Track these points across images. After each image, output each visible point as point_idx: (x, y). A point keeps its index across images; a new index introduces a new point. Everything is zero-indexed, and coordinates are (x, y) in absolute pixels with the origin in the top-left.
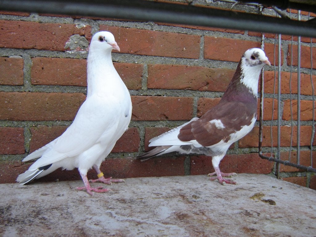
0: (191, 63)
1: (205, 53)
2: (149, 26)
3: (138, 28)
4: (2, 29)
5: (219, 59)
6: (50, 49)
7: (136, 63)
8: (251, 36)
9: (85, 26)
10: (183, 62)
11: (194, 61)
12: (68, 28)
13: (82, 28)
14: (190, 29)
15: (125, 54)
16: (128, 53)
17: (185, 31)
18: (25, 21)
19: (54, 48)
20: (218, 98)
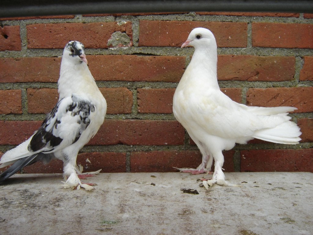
0: (238, 52)
1: (253, 41)
2: (190, 17)
3: (179, 20)
4: (50, 32)
5: (270, 46)
6: (93, 47)
7: (179, 55)
8: (308, 18)
9: (125, 23)
10: (229, 51)
11: (241, 49)
12: (109, 26)
13: (122, 25)
14: (235, 17)
15: (166, 47)
16: (169, 46)
17: (229, 19)
18: (70, 23)
19: (97, 45)
20: (270, 88)
